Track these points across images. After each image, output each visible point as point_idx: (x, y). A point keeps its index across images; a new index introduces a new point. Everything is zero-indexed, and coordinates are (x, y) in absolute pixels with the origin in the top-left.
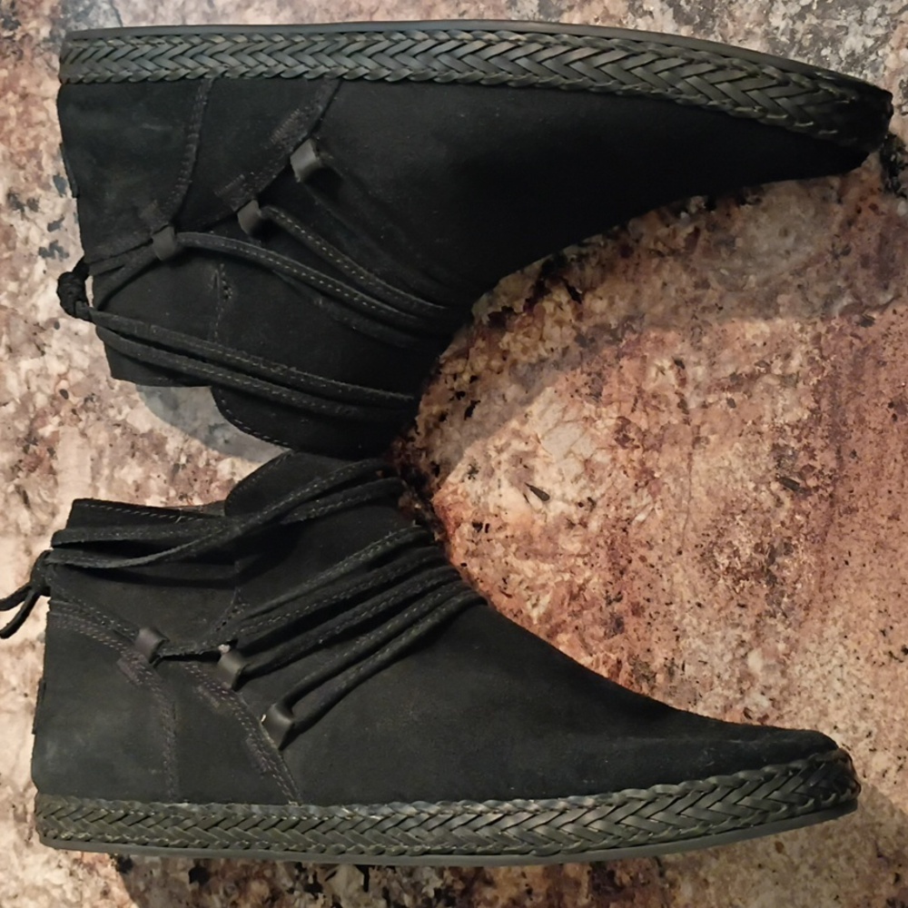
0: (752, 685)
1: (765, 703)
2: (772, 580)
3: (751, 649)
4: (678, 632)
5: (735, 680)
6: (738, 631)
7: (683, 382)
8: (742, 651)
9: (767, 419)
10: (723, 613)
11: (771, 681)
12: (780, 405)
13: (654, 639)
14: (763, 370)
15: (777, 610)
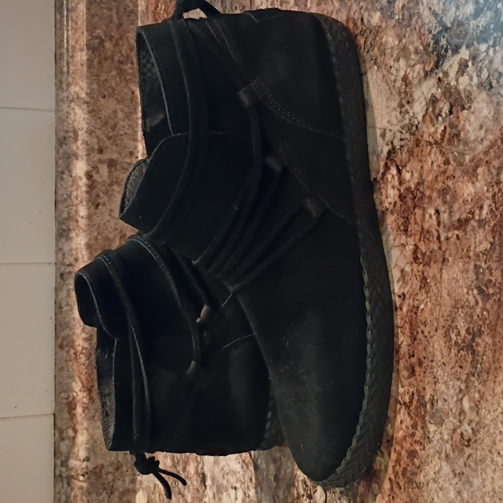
0: (464, 418)
1: (470, 431)
2: (473, 353)
3: (464, 395)
4: (435, 379)
5: (457, 414)
6: (459, 383)
7: (439, 224)
8: (460, 396)
9: (472, 248)
10: (454, 370)
11: (472, 417)
12: (478, 240)
13: (426, 382)
14: (471, 216)
15: (476, 372)
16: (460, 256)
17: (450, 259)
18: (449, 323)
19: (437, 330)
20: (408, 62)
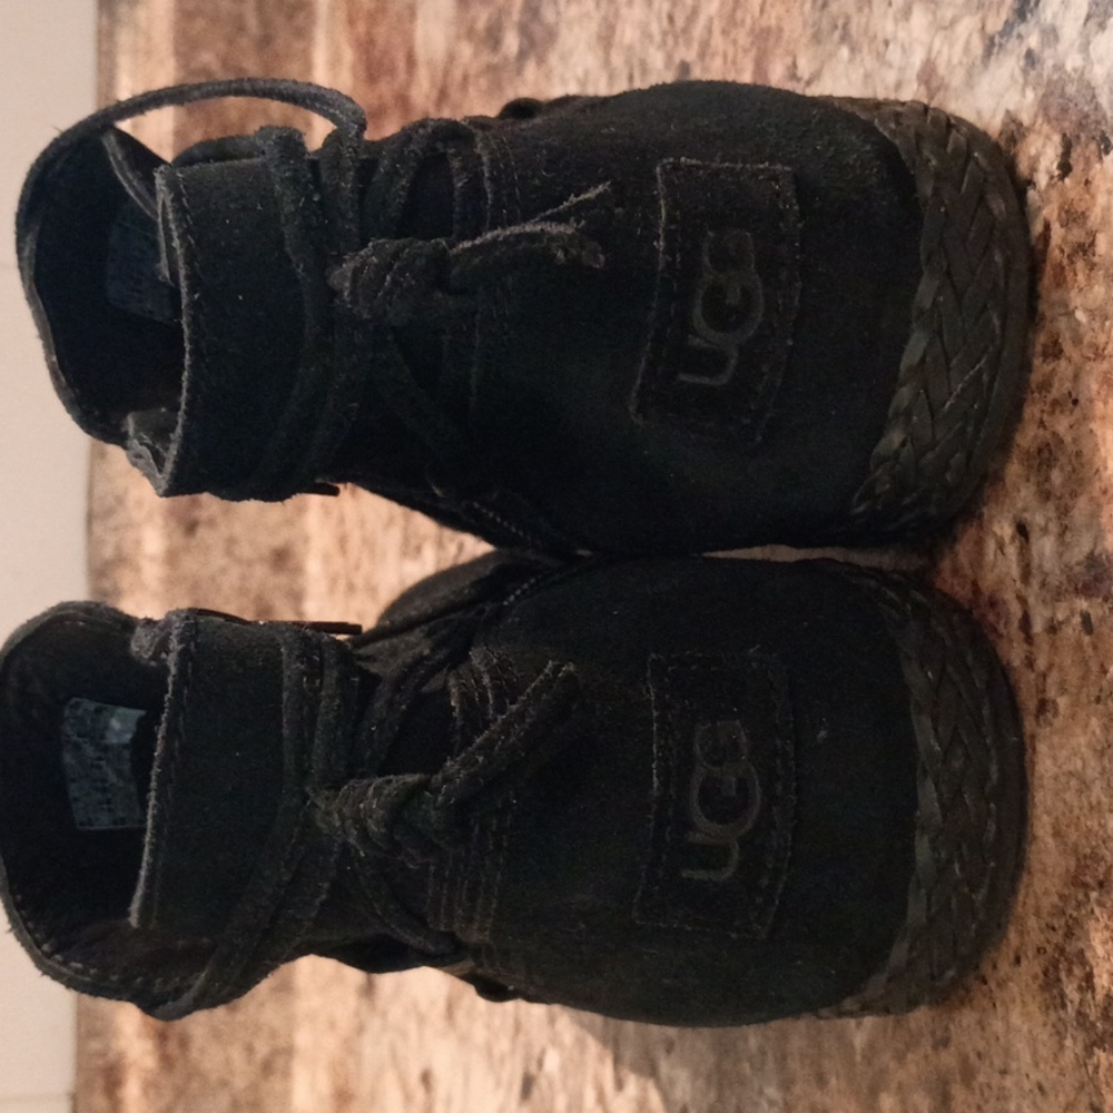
16: (1094, 692)
17: (1062, 702)
18: (1058, 938)
19: (1018, 961)
20: (934, 13)
